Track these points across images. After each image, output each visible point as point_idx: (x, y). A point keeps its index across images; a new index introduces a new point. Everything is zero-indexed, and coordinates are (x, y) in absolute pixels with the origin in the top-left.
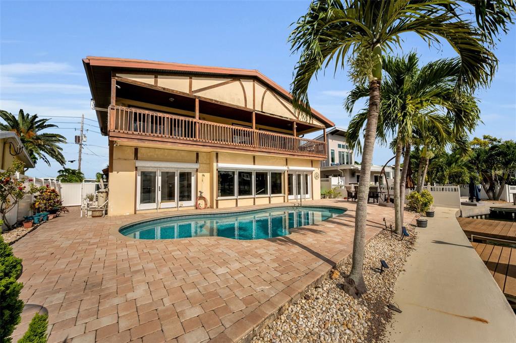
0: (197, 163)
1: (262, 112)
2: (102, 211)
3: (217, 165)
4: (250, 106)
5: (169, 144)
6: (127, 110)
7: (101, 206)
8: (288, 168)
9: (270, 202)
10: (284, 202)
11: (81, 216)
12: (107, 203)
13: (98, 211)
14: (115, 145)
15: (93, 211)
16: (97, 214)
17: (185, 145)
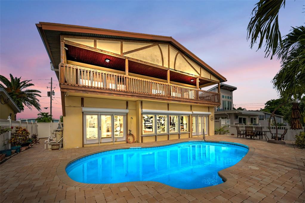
0: (127, 109)
1: (174, 70)
2: (59, 145)
3: (142, 111)
4: (166, 66)
5: (106, 94)
6: (73, 67)
7: (58, 141)
8: (192, 112)
9: (179, 138)
10: (189, 137)
11: (45, 148)
12: (63, 139)
13: (56, 145)
14: (65, 96)
15: (52, 145)
16: (55, 147)
17: (118, 96)
